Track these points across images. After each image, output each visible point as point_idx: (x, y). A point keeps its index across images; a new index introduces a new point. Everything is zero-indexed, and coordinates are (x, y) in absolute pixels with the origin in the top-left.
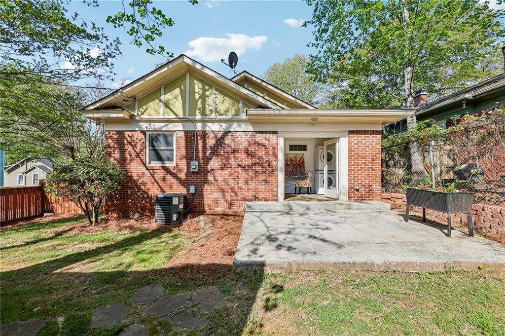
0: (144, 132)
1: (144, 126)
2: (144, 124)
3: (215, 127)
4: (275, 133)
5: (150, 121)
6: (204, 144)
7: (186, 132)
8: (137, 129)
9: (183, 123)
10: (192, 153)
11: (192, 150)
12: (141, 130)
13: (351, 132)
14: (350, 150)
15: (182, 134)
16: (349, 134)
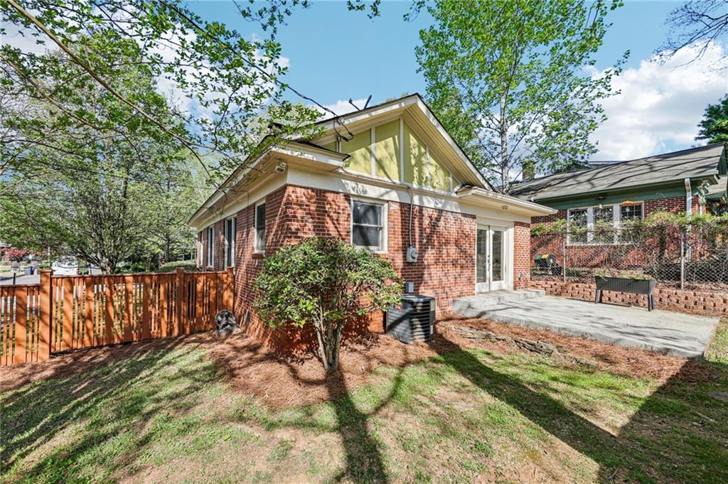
0: (347, 197)
1: (350, 186)
2: (348, 182)
3: (429, 203)
4: (474, 217)
5: (358, 179)
6: (421, 224)
7: (402, 205)
8: (340, 191)
9: (399, 192)
10: (406, 235)
11: (407, 231)
12: (345, 191)
13: (517, 224)
14: (515, 240)
15: (396, 207)
16: (515, 225)
